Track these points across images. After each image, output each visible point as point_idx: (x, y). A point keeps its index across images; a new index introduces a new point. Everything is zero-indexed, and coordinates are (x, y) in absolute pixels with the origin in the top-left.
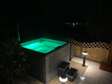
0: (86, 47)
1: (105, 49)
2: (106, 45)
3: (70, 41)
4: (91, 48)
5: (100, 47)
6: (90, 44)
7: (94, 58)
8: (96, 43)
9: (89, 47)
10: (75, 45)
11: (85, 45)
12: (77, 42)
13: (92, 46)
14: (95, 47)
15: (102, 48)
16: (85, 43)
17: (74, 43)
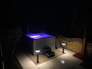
0: (69, 41)
1: (81, 43)
2: (81, 40)
3: (60, 36)
4: (72, 42)
5: (78, 41)
6: (72, 39)
7: (74, 49)
8: (75, 39)
9: (71, 41)
10: (63, 39)
11: (68, 40)
12: (64, 37)
13: (72, 41)
14: (75, 41)
15: (79, 43)
16: (68, 39)
17: (62, 38)
